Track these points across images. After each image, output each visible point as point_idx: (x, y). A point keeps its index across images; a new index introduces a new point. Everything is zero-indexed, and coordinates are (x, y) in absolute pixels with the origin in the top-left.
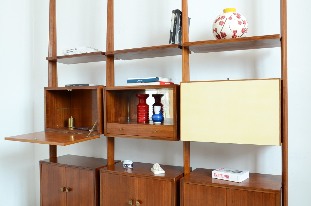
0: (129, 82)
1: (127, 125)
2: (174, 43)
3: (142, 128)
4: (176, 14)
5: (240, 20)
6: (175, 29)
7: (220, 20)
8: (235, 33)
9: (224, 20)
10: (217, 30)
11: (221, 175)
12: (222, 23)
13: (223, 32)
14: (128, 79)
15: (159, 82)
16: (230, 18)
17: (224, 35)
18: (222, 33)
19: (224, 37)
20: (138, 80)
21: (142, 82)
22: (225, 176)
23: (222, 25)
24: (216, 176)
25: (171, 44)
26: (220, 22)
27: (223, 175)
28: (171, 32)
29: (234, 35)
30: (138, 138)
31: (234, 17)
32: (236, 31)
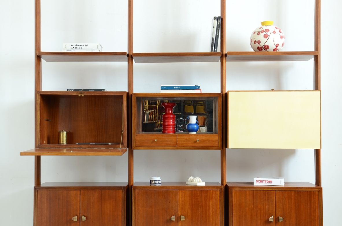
0: (163, 88)
1: (162, 136)
2: (216, 51)
3: (182, 137)
4: (219, 21)
5: (281, 34)
6: (217, 37)
7: (264, 33)
8: (277, 47)
9: (268, 33)
10: (260, 42)
11: (264, 181)
12: (266, 36)
13: (266, 44)
14: (162, 86)
15: (200, 90)
16: (274, 32)
17: (266, 48)
18: (265, 46)
19: (266, 49)
20: (175, 87)
21: (179, 90)
22: (268, 182)
23: (266, 38)
24: (258, 182)
25: (213, 52)
26: (265, 35)
27: (266, 181)
28: (213, 39)
29: (276, 48)
30: (177, 149)
31: (277, 31)
32: (278, 45)
